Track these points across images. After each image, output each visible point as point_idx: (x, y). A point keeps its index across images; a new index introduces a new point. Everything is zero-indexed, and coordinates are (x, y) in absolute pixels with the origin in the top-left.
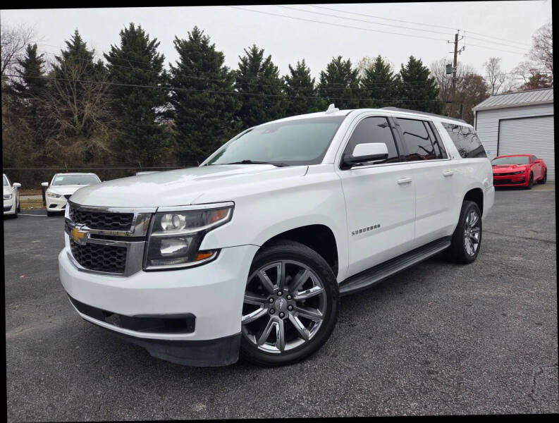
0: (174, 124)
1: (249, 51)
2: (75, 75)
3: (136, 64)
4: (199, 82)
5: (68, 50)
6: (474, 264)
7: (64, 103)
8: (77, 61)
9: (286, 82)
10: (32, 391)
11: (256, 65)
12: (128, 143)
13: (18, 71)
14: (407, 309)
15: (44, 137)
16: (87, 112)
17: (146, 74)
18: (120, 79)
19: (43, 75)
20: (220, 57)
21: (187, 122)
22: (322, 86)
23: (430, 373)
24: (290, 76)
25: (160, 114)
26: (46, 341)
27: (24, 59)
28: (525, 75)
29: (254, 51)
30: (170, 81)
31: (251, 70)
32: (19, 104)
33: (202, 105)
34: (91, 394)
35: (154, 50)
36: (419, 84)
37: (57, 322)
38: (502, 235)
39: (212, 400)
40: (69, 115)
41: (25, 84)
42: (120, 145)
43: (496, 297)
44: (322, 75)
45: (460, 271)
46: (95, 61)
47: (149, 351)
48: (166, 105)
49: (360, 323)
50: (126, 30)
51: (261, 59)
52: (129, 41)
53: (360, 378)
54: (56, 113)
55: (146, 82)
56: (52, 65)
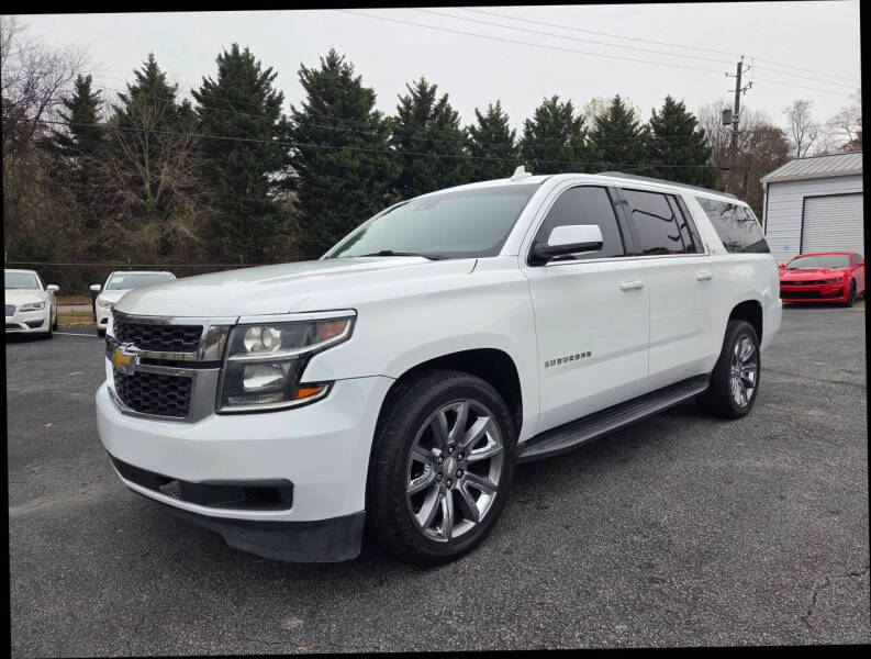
0: (297, 200)
1: (413, 87)
2: (147, 123)
3: (239, 107)
4: (336, 134)
5: (138, 85)
6: (745, 419)
7: (131, 165)
8: (151, 102)
9: (470, 136)
10: (46, 593)
11: (424, 109)
12: (226, 227)
13: (62, 116)
14: (629, 486)
15: (99, 216)
16: (164, 178)
17: (255, 122)
18: (215, 130)
19: (100, 122)
20: (369, 97)
21: (316, 195)
22: (527, 142)
23: (652, 580)
24: (478, 126)
25: (275, 183)
26: (75, 520)
27: (72, 97)
28: (850, 128)
29: (422, 87)
30: (291, 133)
31: (417, 117)
32: (62, 167)
33: (339, 170)
34: (133, 600)
35: (268, 85)
36: (680, 140)
37: (94, 493)
38: (797, 376)
39: (312, 614)
40: (137, 183)
41: (71, 136)
42: (213, 230)
43: (774, 471)
44: (527, 124)
45: (723, 430)
46: (178, 101)
47: (225, 537)
48: (285, 169)
49: (553, 504)
50: (226, 54)
51: (432, 99)
52: (230, 71)
53: (543, 586)
54: (118, 180)
55: (254, 134)
56: (114, 107)
